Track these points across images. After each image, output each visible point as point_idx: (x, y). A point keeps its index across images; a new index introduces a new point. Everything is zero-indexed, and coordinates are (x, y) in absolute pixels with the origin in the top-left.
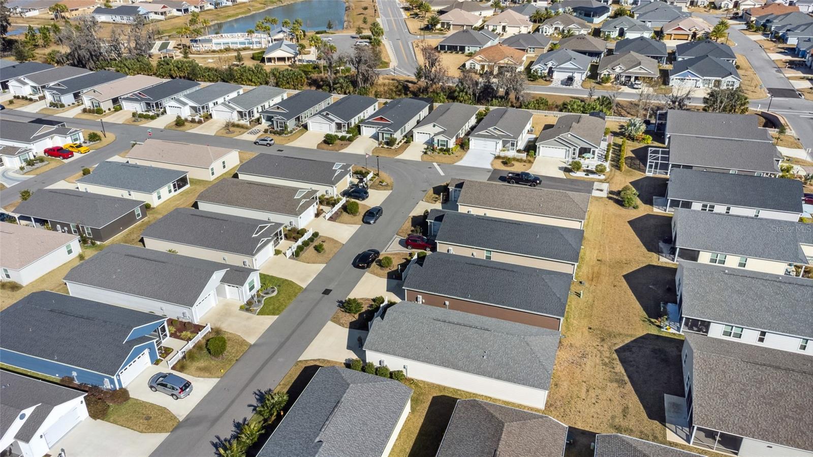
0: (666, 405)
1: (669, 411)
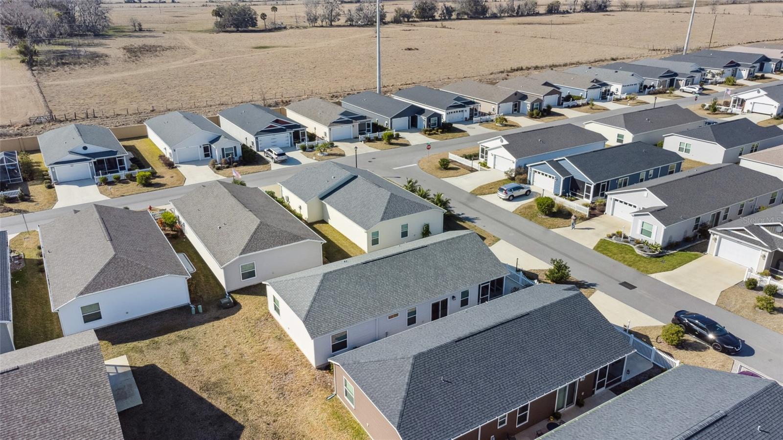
0: (136, 390)
1: (130, 385)
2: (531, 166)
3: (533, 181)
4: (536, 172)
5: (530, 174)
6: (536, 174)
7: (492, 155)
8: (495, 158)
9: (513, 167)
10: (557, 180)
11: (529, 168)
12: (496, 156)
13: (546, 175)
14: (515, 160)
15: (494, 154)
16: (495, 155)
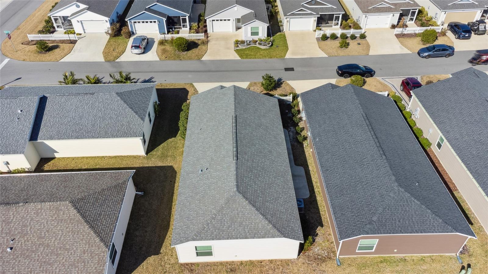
2: (129, 20)
3: (136, 31)
4: (135, 22)
5: (131, 26)
6: (137, 24)
7: (78, 22)
8: (82, 23)
9: (108, 25)
10: (160, 22)
11: (128, 21)
12: (83, 22)
13: (147, 22)
14: (107, 19)
15: (79, 20)
16: (81, 21)
